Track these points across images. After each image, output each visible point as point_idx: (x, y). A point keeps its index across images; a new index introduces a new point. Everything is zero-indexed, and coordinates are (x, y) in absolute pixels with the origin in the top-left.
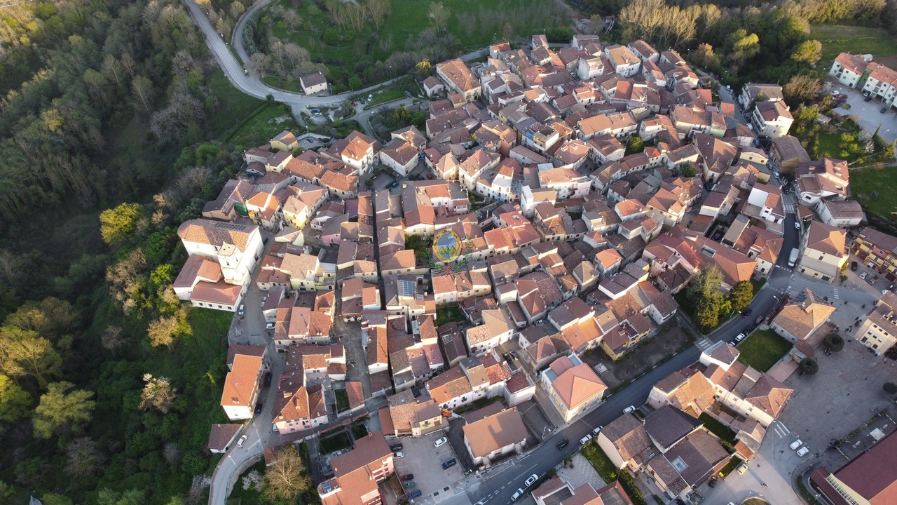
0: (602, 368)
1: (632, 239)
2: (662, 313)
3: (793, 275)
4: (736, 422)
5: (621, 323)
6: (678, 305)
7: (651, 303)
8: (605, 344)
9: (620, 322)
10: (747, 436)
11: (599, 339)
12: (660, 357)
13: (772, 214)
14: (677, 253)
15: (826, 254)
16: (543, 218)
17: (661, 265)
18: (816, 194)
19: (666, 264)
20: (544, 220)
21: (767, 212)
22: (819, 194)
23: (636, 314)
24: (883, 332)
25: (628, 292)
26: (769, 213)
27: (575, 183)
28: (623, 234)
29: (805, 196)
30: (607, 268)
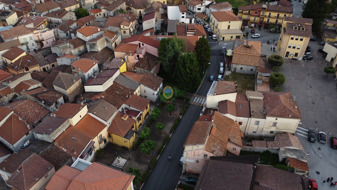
0: (122, 161)
1: (101, 51)
2: (152, 88)
3: (219, 43)
4: (270, 143)
5: (120, 110)
6: (162, 79)
7: (140, 84)
8: (113, 136)
9: (118, 108)
10: (289, 150)
11: (104, 133)
12: (170, 125)
13: (187, 18)
14: (141, 43)
15: (231, 22)
16: (12, 60)
17: (133, 57)
18: (202, 5)
19: (136, 54)
20: (13, 61)
21: (183, 17)
22: (203, 4)
23: (130, 96)
24: (299, 39)
25: (114, 82)
26: (185, 17)
27: (39, 34)
28: (92, 50)
29: (197, 9)
30: (86, 72)
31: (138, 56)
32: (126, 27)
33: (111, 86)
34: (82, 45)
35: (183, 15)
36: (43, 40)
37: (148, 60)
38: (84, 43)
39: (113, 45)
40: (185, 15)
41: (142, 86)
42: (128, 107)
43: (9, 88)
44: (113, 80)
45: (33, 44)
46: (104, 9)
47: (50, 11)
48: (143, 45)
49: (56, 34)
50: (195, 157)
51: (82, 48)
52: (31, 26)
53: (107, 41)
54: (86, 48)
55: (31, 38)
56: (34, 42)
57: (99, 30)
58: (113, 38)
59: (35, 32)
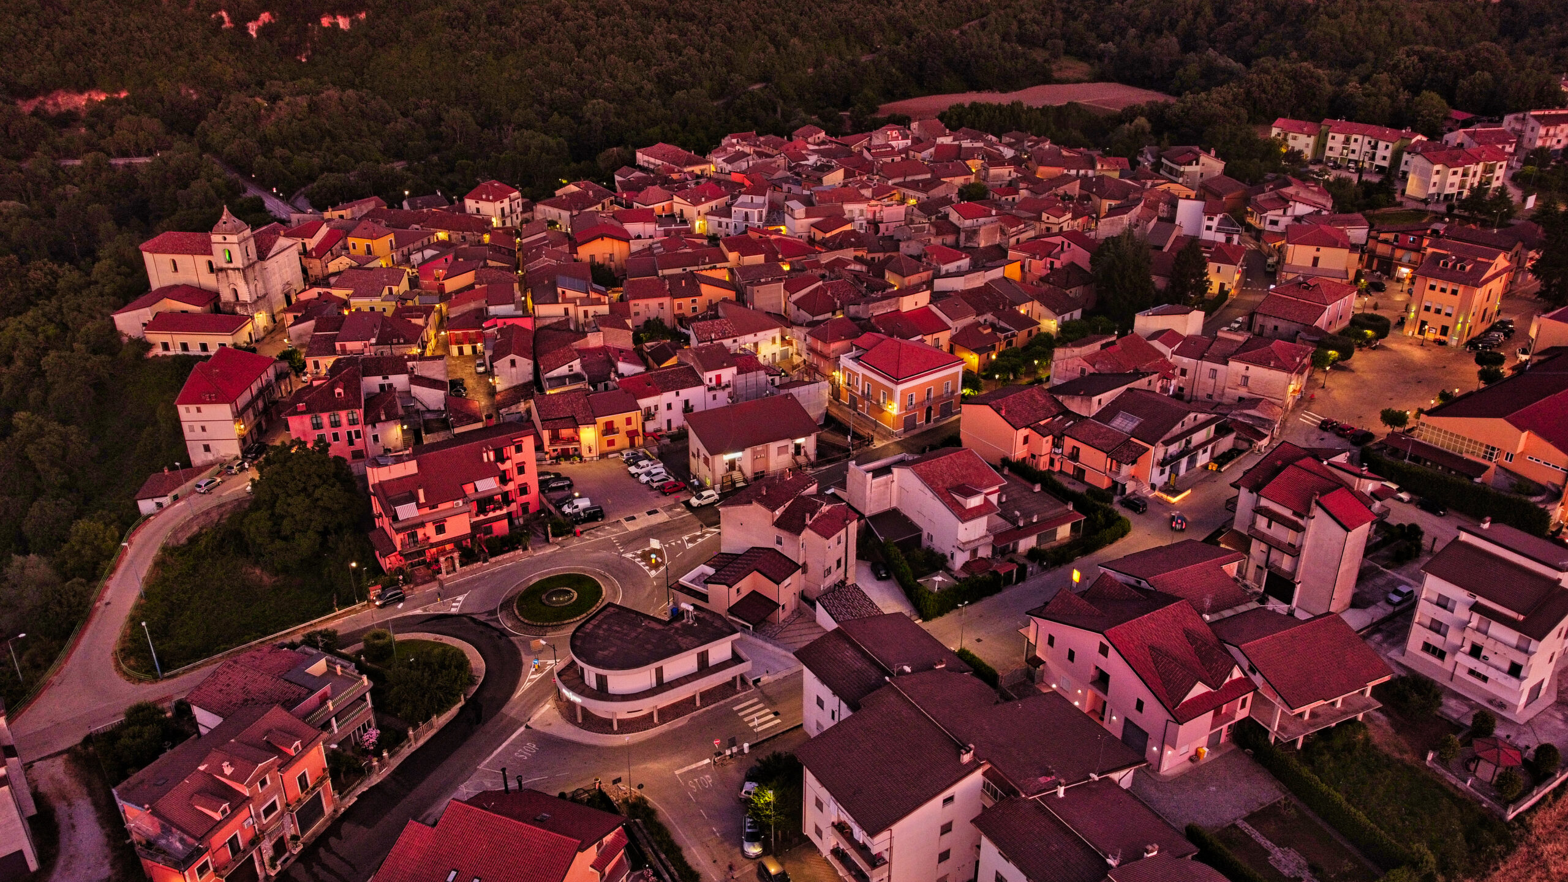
1: (985, 247)
2: (1054, 312)
5: (981, 318)
7: (1033, 301)
8: (957, 345)
9: (978, 315)
13: (1218, 230)
14: (1066, 241)
15: (1322, 249)
16: (826, 233)
17: (1041, 263)
18: (1285, 213)
19: (1049, 260)
20: (828, 235)
21: (1209, 228)
22: (1289, 212)
23: (1007, 309)
24: (1449, 291)
25: (986, 284)
26: (1214, 229)
27: (877, 209)
28: (969, 244)
29: (1268, 222)
30: (945, 264)
31: (1052, 263)
32: (1053, 219)
33: (979, 288)
34: (953, 233)
35: (1209, 223)
36: (882, 222)
37: (1068, 273)
38: (957, 230)
39: (1013, 241)
40: (1214, 223)
41: (1036, 304)
42: (996, 321)
43: (818, 261)
44: (986, 280)
45: (861, 225)
46: (1027, 189)
47: (909, 179)
48: (1069, 246)
49: (909, 217)
50: (1068, 373)
51: (950, 239)
52: (867, 193)
53: (1003, 232)
54: (957, 241)
55: (862, 213)
56: (864, 222)
57: (994, 212)
58: (1014, 229)
59: (873, 202)
